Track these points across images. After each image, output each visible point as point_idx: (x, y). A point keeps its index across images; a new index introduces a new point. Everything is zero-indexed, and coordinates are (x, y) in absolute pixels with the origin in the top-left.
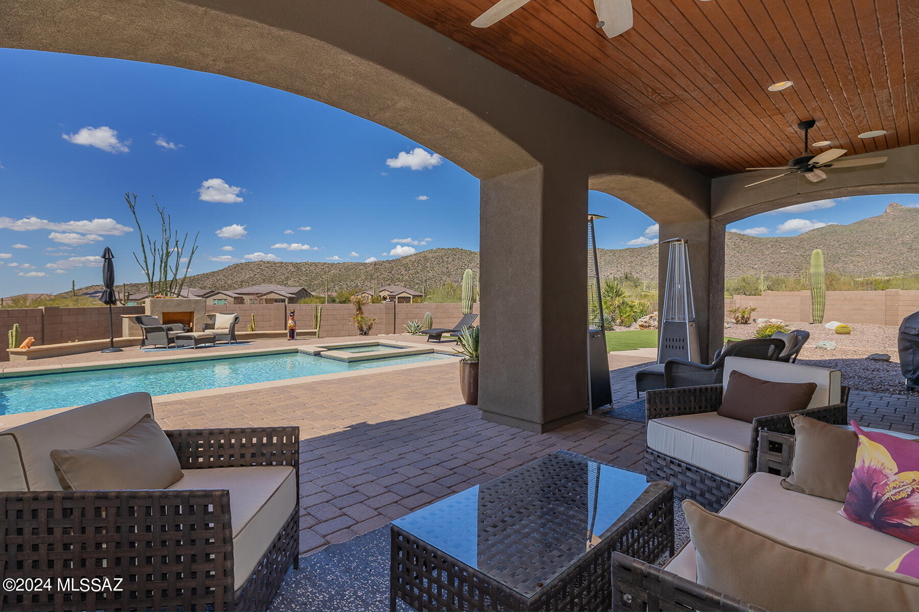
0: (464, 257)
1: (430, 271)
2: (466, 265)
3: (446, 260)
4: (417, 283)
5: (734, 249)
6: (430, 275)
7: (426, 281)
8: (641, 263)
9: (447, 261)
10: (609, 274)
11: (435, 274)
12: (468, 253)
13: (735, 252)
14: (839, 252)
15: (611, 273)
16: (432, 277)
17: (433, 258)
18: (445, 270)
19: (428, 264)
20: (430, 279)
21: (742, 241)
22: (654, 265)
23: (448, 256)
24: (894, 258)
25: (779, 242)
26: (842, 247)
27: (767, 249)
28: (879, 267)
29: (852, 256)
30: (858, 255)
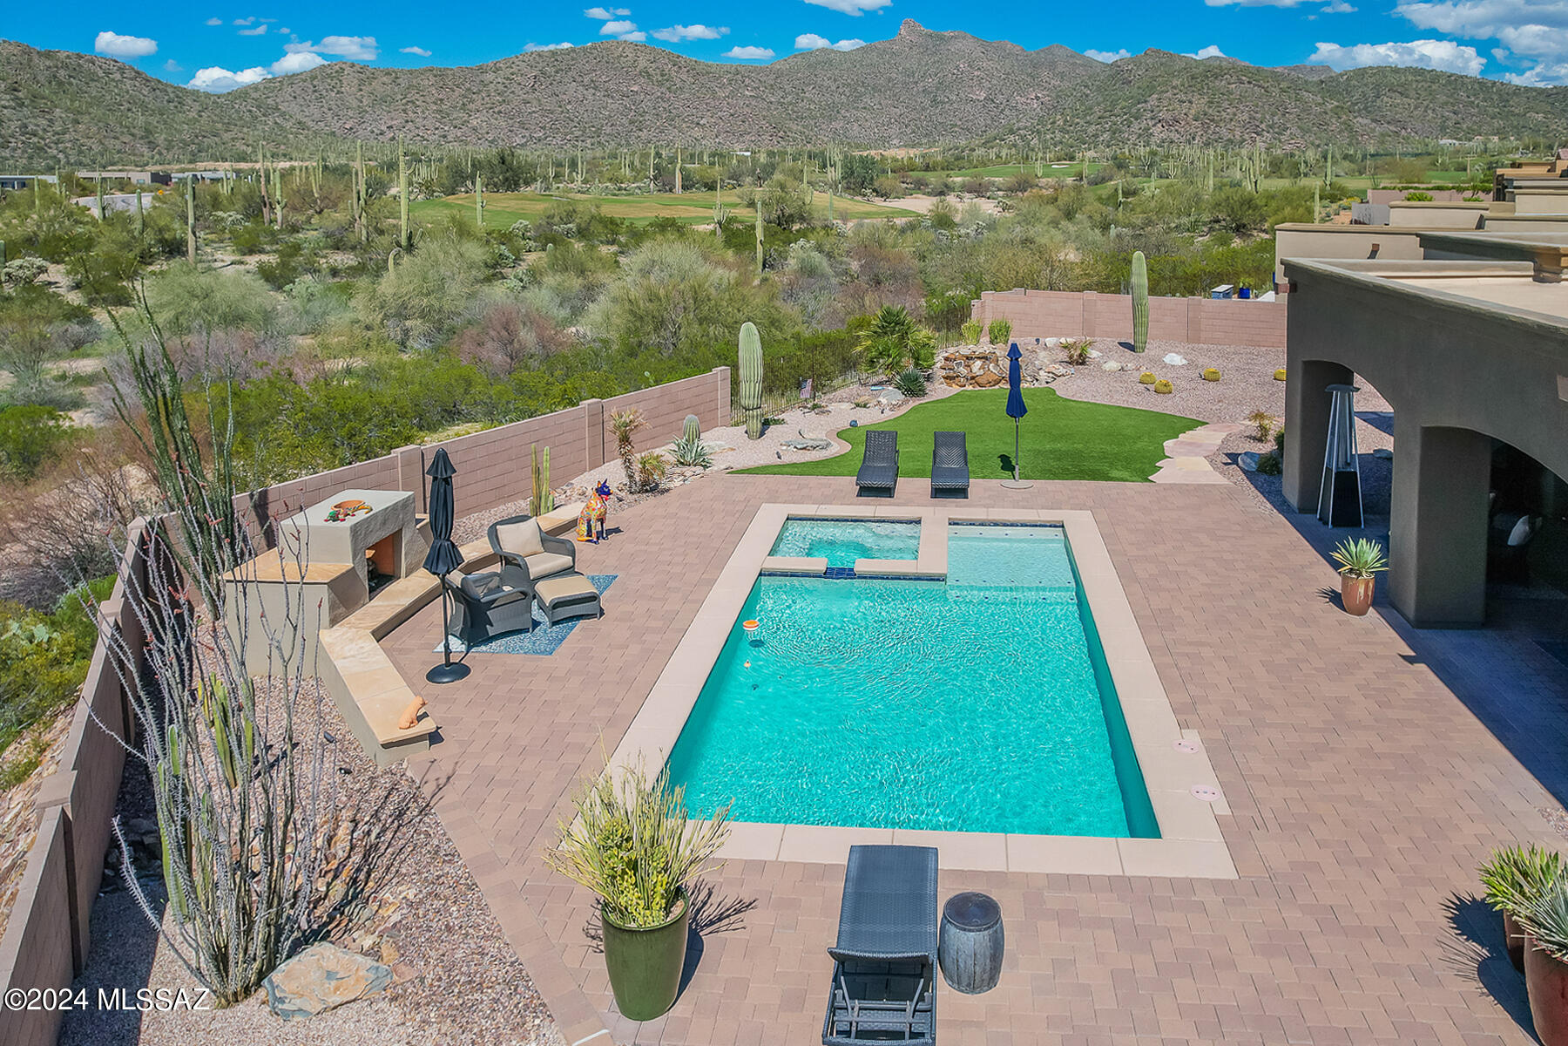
5: (660, 84)
8: (463, 104)
10: (384, 128)
13: (663, 90)
14: (837, 100)
15: (390, 127)
21: (676, 68)
22: (496, 110)
24: (914, 115)
25: (741, 74)
26: (841, 90)
27: (722, 86)
28: (894, 130)
29: (857, 109)
30: (865, 108)
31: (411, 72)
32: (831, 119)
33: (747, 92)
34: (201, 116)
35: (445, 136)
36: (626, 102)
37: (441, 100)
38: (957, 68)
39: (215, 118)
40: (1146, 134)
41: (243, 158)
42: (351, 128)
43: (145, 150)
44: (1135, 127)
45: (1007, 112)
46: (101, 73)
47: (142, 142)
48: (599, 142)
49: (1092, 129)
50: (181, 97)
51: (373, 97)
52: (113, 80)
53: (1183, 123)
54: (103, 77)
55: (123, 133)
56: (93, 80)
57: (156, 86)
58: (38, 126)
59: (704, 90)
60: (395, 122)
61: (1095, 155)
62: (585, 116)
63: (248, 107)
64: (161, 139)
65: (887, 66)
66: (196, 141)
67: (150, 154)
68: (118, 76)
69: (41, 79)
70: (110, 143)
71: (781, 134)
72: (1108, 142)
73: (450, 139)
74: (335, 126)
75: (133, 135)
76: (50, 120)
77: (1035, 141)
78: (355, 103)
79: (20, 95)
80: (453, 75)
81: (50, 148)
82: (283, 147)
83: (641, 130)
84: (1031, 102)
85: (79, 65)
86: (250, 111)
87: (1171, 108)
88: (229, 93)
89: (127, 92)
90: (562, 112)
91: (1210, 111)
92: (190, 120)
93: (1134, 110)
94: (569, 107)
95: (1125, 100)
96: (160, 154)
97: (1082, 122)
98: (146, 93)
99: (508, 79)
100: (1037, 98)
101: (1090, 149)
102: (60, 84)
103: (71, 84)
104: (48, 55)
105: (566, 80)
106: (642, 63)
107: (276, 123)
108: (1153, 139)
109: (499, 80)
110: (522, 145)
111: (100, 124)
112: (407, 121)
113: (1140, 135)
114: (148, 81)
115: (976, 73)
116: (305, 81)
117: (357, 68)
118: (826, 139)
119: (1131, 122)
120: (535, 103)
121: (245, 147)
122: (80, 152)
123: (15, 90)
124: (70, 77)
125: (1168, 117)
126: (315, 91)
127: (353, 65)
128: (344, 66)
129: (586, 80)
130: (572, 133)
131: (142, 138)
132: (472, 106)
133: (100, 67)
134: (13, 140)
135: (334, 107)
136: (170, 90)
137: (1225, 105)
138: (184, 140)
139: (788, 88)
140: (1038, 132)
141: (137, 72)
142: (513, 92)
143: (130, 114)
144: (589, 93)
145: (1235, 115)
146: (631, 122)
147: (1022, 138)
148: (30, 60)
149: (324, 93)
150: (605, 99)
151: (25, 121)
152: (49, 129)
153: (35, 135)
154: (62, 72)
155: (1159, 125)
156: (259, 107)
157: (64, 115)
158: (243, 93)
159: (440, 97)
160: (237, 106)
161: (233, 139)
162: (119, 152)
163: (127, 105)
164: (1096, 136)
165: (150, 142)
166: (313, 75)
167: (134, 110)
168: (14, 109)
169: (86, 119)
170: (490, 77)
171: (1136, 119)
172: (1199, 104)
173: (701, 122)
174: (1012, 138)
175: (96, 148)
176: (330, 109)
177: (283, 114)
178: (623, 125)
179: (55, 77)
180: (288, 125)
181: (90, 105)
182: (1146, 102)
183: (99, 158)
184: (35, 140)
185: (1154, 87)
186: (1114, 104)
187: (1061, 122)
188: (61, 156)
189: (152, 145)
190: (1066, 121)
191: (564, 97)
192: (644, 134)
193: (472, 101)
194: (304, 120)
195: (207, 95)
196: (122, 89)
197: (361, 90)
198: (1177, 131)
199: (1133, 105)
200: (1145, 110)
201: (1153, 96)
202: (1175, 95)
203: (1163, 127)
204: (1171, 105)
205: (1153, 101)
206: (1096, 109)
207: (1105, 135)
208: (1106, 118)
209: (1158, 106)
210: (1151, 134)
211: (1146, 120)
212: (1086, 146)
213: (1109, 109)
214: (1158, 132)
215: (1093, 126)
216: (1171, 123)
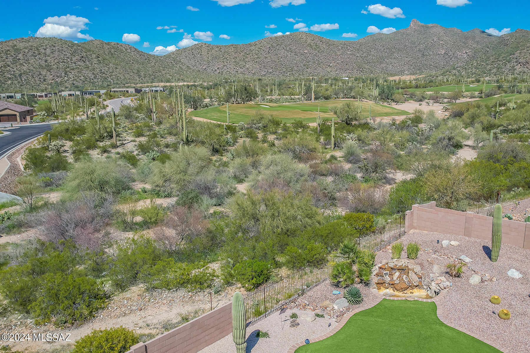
0: (65, 49)
1: (24, 64)
2: (68, 58)
3: (43, 51)
4: (10, 78)
5: (315, 50)
6: (25, 68)
7: (20, 75)
8: (244, 59)
9: (45, 54)
10: (216, 68)
11: (32, 68)
12: (70, 44)
13: (317, 52)
14: (384, 55)
15: (218, 68)
16: (28, 71)
17: (25, 48)
18: (43, 63)
19: (20, 56)
20: (25, 73)
21: (321, 43)
22: (255, 61)
23: (45, 47)
24: (414, 61)
25: (346, 45)
26: (385, 50)
27: (339, 50)
28: (406, 67)
29: (391, 58)
30: (395, 58)
31: (225, 46)
32: (381, 63)
33: (348, 52)
34: (155, 65)
35: (237, 72)
36: (303, 57)
37: (236, 57)
38: (433, 40)
39: (160, 65)
40: (513, 69)
41: (168, 81)
42: (205, 69)
43: (137, 78)
44: (508, 65)
45: (453, 59)
46: (124, 50)
47: (136, 75)
48: (292, 73)
50: (149, 58)
51: (212, 57)
52: (128, 52)
54: (125, 51)
55: (130, 72)
56: (122, 52)
57: (141, 54)
58: (105, 70)
59: (332, 52)
60: (220, 66)
61: (489, 79)
62: (287, 63)
63: (171, 61)
64: (142, 74)
65: (405, 40)
66: (154, 74)
67: (139, 80)
68: (129, 51)
69: (106, 53)
70: (126, 76)
71: (360, 70)
72: (496, 73)
73: (239, 73)
74: (200, 68)
75: (133, 72)
76: (109, 68)
77: (464, 73)
78: (206, 59)
79: (100, 59)
80: (240, 47)
81: (108, 78)
82: (182, 76)
83: (308, 68)
84: (463, 54)
85: (118, 47)
86: (171, 62)
87: (525, 57)
88: (165, 56)
89: (132, 56)
90: (279, 61)
92: (152, 66)
93: (508, 58)
94: (281, 59)
95: (504, 54)
96: (142, 79)
97: (485, 64)
98: (138, 57)
99: (259, 48)
100: (466, 53)
101: (487, 76)
102: (112, 54)
103: (115, 54)
104: (108, 44)
105: (281, 49)
106: (309, 41)
107: (180, 67)
108: (516, 72)
109: (256, 49)
110: (264, 75)
111: (124, 69)
112: (224, 66)
113: (510, 69)
114: (139, 52)
115: (441, 42)
116: (189, 50)
117: (207, 45)
118: (378, 72)
119: (506, 64)
120: (269, 58)
121: (169, 76)
122: (118, 79)
123: (98, 57)
124: (115, 51)
125: (524, 61)
126: (193, 54)
127: (205, 44)
128: (202, 44)
129: (288, 48)
130: (282, 70)
131: (136, 74)
132: (247, 60)
133: (124, 47)
134: (98, 75)
135: (199, 60)
136: (145, 55)
138: (150, 74)
139: (364, 51)
140: (466, 69)
141: (135, 49)
142: (261, 54)
143: (133, 65)
144: (289, 54)
146: (304, 65)
147: (459, 71)
148: (103, 46)
149: (196, 55)
150: (295, 56)
151: (101, 68)
152: (108, 71)
153: (104, 74)
154: (113, 50)
155: (519, 65)
156: (174, 61)
157: (112, 66)
158: (169, 56)
159: (236, 56)
160: (167, 61)
161: (166, 73)
162: (129, 79)
163: (132, 61)
164: (490, 70)
165: (139, 75)
166: (192, 49)
167: (134, 63)
168: (98, 64)
169: (119, 67)
170: (253, 48)
171: (509, 62)
173: (331, 65)
174: (454, 71)
175: (123, 78)
176: (198, 61)
177: (182, 64)
178: (301, 67)
179: (110, 52)
180: (184, 67)
181: (121, 62)
182: (514, 54)
183: (123, 81)
184: (104, 75)
185: (518, 47)
186: (499, 55)
187: (475, 64)
188: (112, 81)
189: (140, 76)
190: (478, 64)
191: (280, 55)
192: (309, 70)
193: (247, 58)
194: (189, 66)
195: (158, 57)
196: (131, 55)
197: (208, 54)
198: (527, 67)
199: (508, 56)
200: (513, 58)
201: (518, 52)
202: (528, 51)
203: (521, 66)
204: (525, 55)
205: (517, 54)
206: (491, 58)
207: (494, 70)
208: (495, 62)
209: (520, 56)
210: (515, 69)
211: (513, 62)
212: (486, 75)
213: (497, 58)
214: (518, 68)
215: (489, 66)
216: (525, 64)
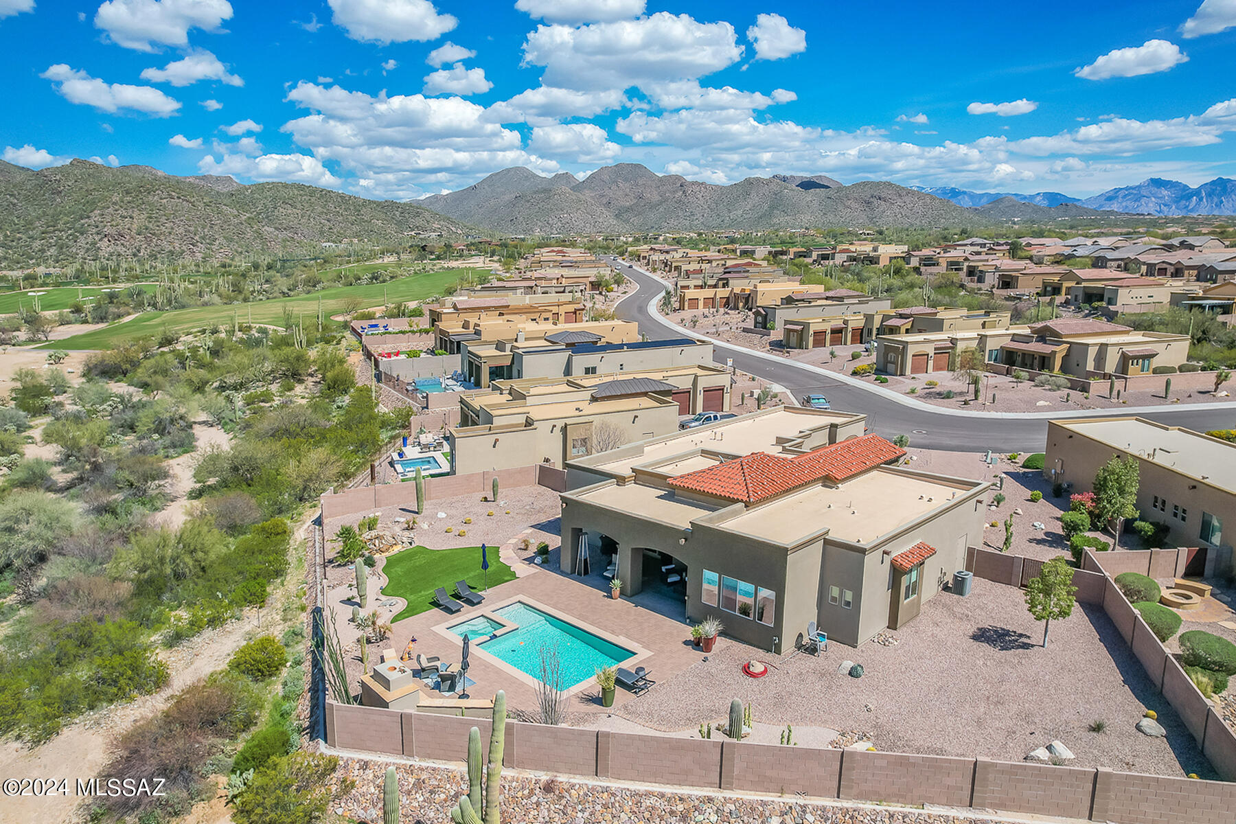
40: (94, 247)
44: (82, 241)
49: (37, 245)
53: (128, 237)
87: (114, 223)
91: (151, 225)
93: (77, 225)
95: (65, 215)
97: (24, 237)
101: (39, 265)
108: (101, 253)
113: (88, 249)
119: (77, 237)
125: (113, 231)
137: (163, 219)
145: (172, 228)
155: (106, 239)
164: (42, 251)
171: (82, 234)
172: (140, 219)
182: (89, 217)
186: (55, 219)
198: (122, 244)
199: (76, 220)
200: (89, 225)
201: (95, 212)
202: (116, 211)
203: (109, 241)
204: (113, 220)
205: (95, 216)
206: (38, 224)
207: (52, 250)
208: (50, 232)
209: (102, 222)
210: (99, 248)
211: (92, 234)
212: (34, 261)
213: (52, 223)
214: (105, 247)
215: (38, 241)
216: (116, 238)
